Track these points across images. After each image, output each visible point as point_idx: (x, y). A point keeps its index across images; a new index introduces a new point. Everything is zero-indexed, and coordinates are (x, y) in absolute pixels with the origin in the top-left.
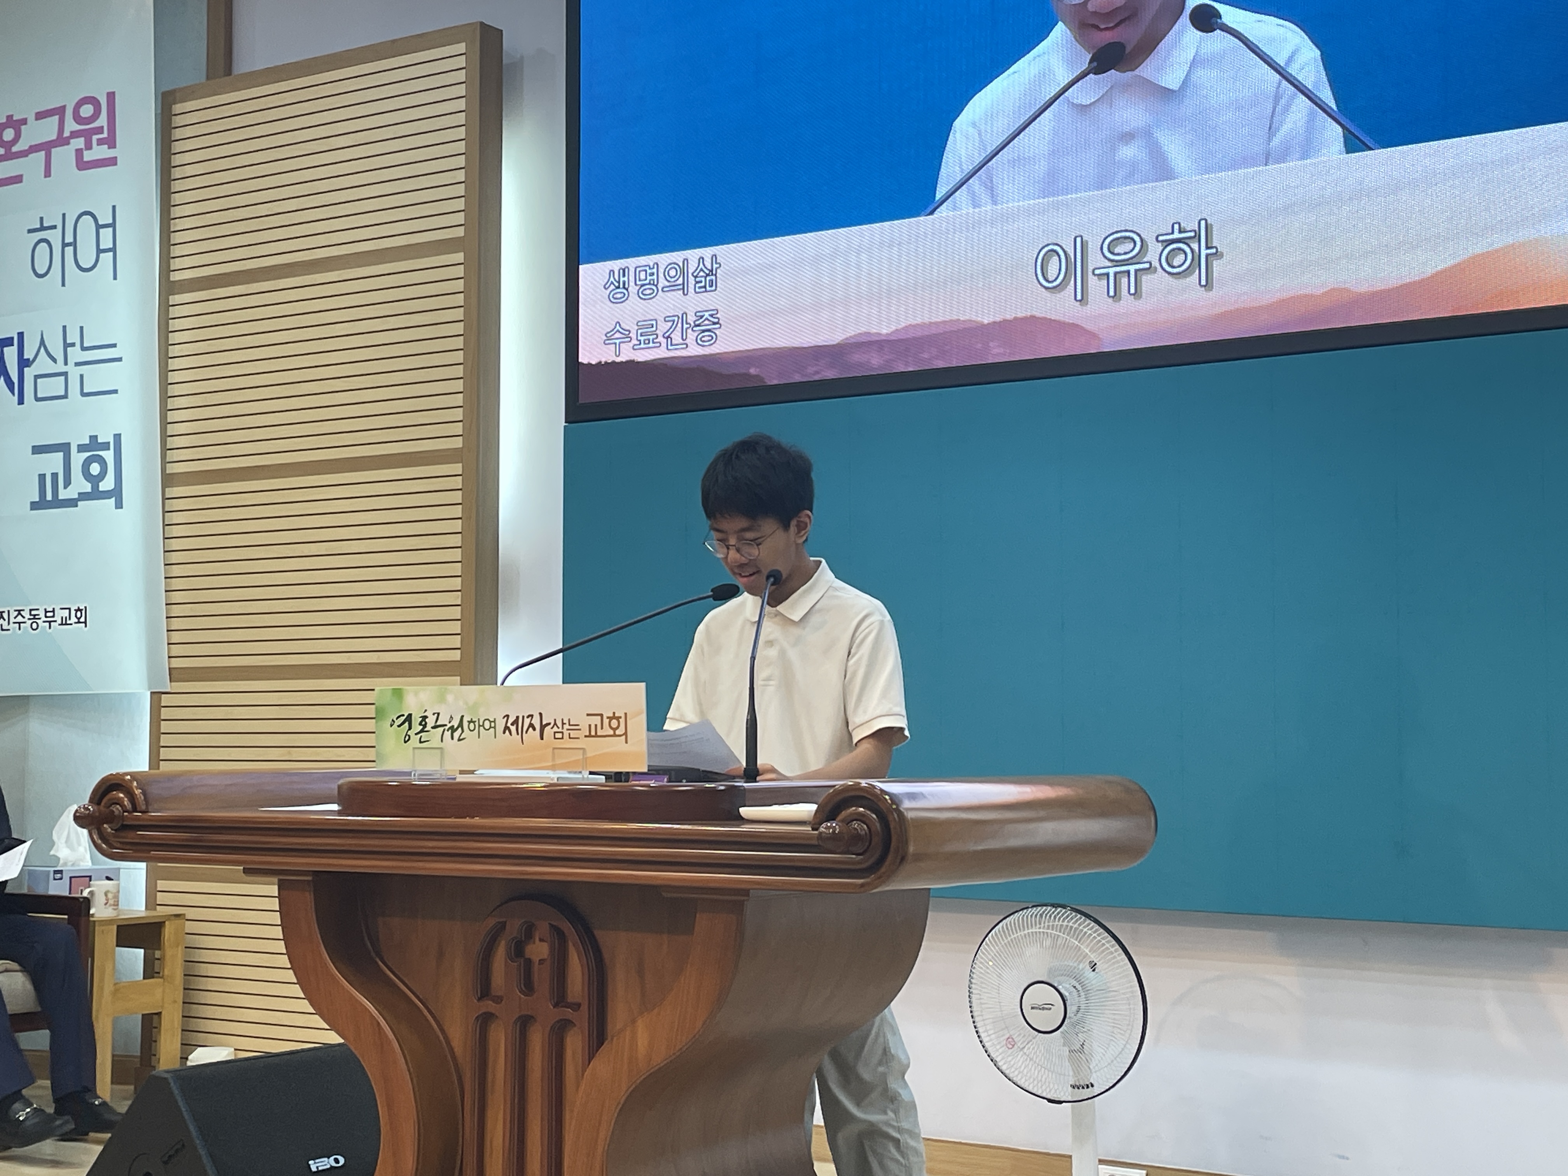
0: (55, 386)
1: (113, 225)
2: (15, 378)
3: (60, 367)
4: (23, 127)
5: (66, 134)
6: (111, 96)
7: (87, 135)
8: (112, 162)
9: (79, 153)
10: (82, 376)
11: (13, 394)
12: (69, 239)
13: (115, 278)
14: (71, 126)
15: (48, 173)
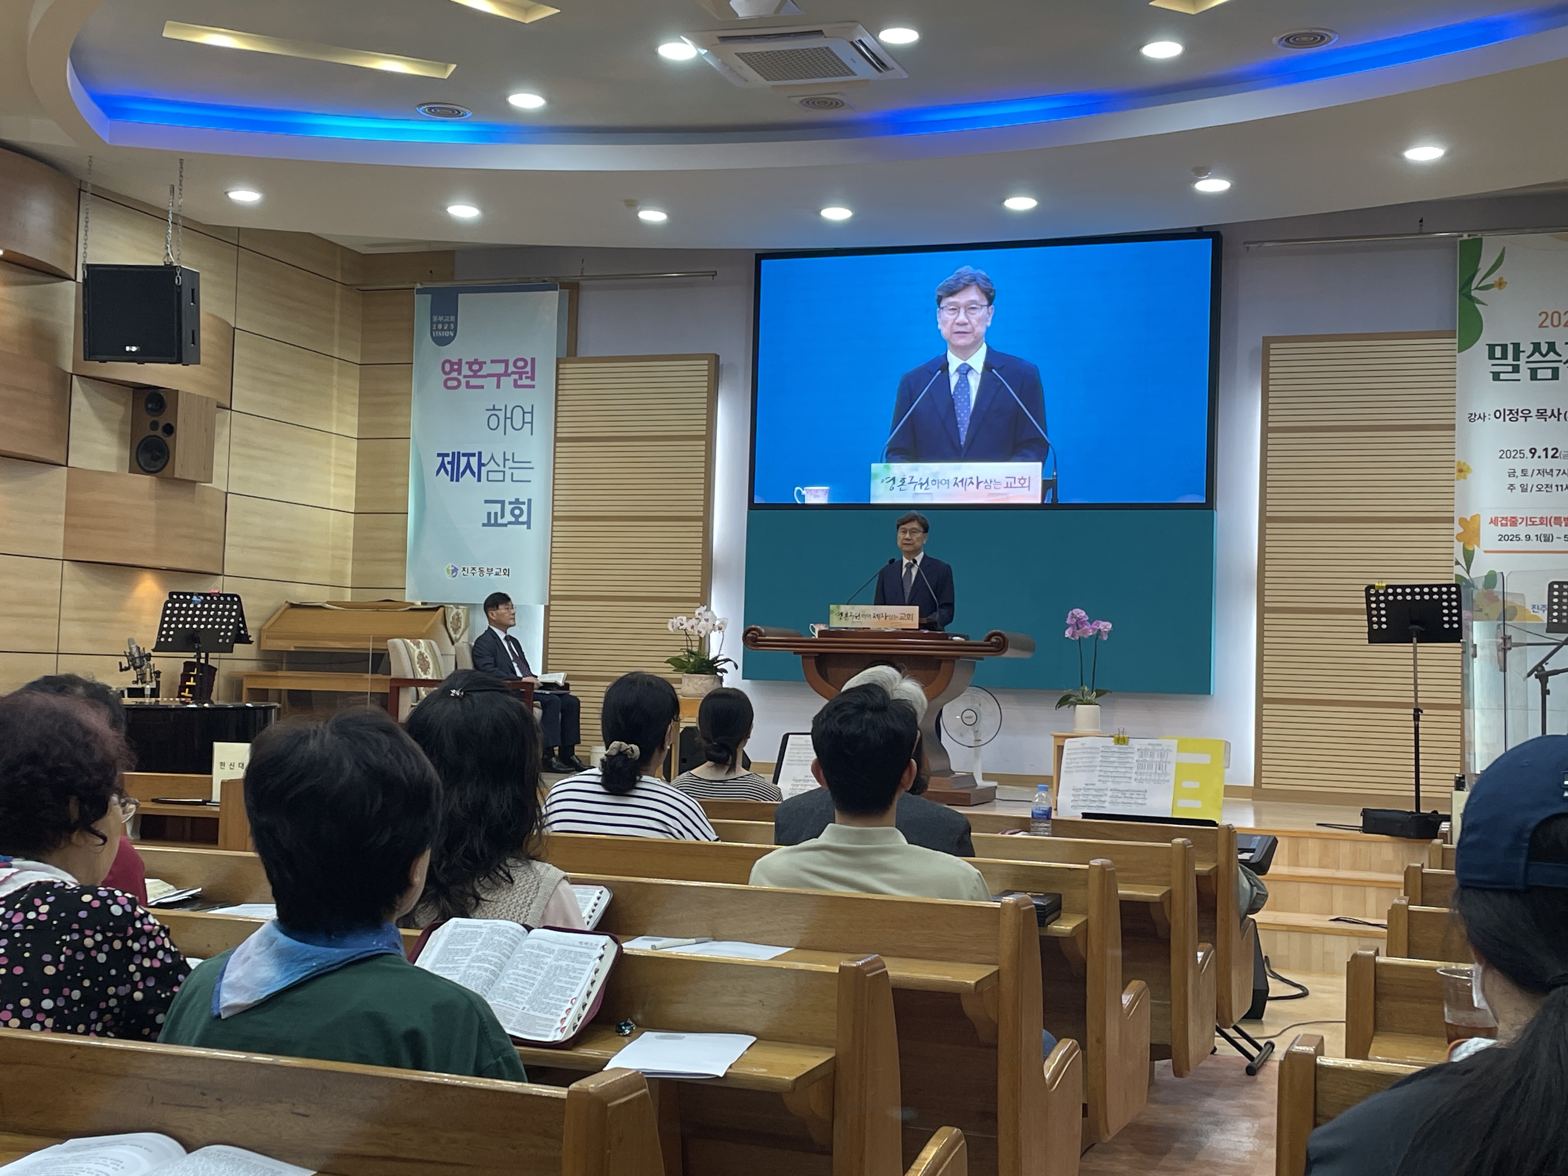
0: (500, 476)
1: (532, 413)
2: (476, 470)
3: (501, 468)
4: (484, 365)
5: (509, 371)
6: (533, 360)
7: (521, 375)
8: (533, 387)
9: (515, 381)
10: (512, 474)
11: (474, 476)
12: (509, 415)
13: (532, 434)
14: (511, 368)
15: (498, 386)
